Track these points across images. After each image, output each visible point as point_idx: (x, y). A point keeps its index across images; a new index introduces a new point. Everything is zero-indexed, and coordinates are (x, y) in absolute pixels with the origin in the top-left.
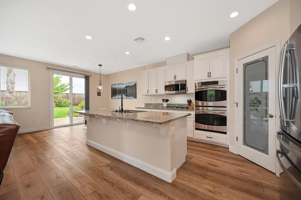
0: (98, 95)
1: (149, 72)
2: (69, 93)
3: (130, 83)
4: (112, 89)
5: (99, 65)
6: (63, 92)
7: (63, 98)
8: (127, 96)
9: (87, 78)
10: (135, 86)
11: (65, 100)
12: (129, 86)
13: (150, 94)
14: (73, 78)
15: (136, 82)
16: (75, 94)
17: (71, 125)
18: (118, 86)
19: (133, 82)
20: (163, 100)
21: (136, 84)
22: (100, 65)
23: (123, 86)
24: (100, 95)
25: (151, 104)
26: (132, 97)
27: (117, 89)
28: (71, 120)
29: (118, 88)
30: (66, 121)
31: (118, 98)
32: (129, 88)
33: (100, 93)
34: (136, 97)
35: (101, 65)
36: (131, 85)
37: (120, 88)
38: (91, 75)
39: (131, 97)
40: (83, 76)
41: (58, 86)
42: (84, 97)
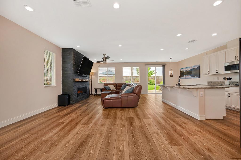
0: (171, 76)
1: (209, 56)
2: (154, 76)
3: (194, 66)
4: (181, 72)
5: (170, 58)
6: (152, 76)
7: (151, 79)
8: (192, 76)
9: (164, 67)
10: (199, 68)
11: (153, 80)
12: (193, 69)
13: (210, 74)
14: (157, 68)
15: (200, 65)
16: (158, 76)
17: (156, 94)
18: (185, 69)
19: (197, 66)
20: (224, 79)
21: (199, 67)
22: (171, 58)
23: (189, 69)
24: (172, 76)
25: (214, 82)
26: (197, 77)
27: (185, 71)
28: (156, 91)
30: (154, 91)
31: (185, 78)
32: (193, 70)
33: (172, 75)
34: (199, 77)
35: (172, 58)
36: (195, 68)
37: (186, 70)
38: (166, 65)
39: (195, 77)
40: (162, 66)
41: (149, 72)
42: (162, 78)
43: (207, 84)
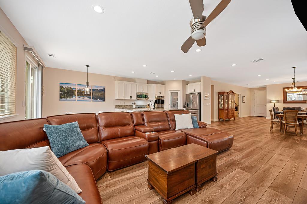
1: (124, 83)
5: (86, 66)
8: (92, 99)
12: (96, 89)
13: (125, 99)
15: (105, 87)
19: (101, 87)
25: (121, 106)
29: (75, 89)
37: (79, 89)
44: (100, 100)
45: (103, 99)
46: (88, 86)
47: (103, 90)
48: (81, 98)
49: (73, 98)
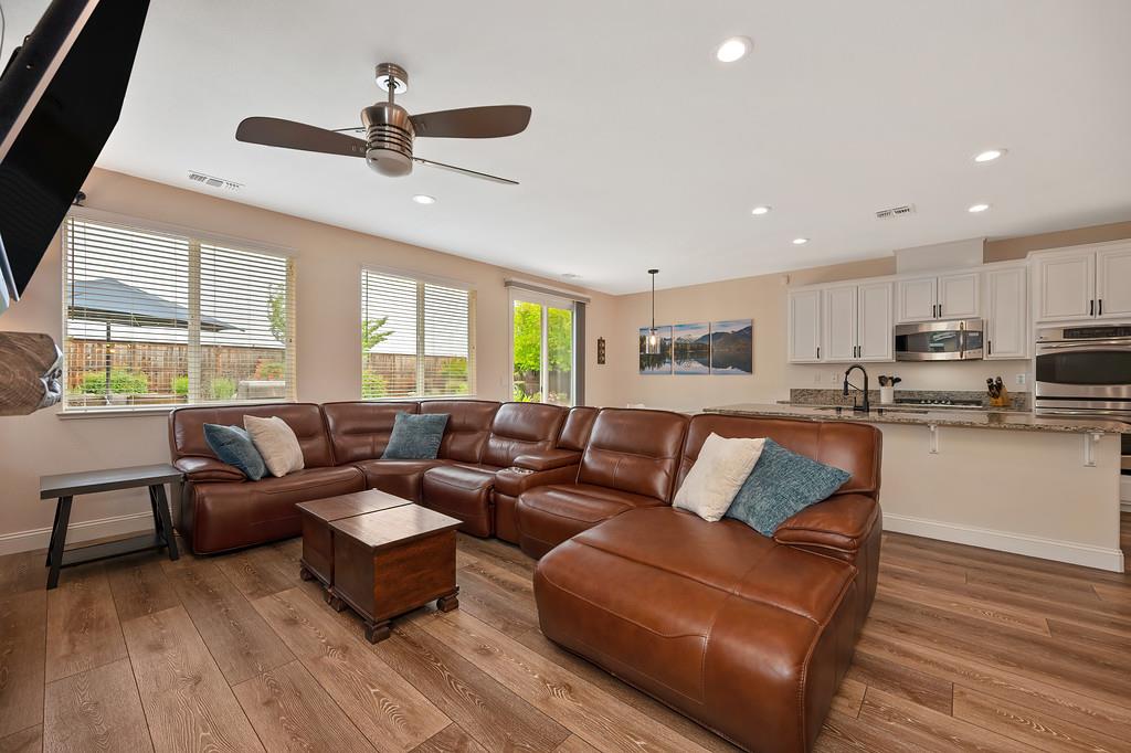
0: (599, 362)
1: (821, 292)
3: (724, 324)
5: (650, 272)
8: (709, 366)
9: (580, 308)
10: (747, 333)
12: (719, 334)
13: (826, 358)
15: (752, 321)
19: (738, 322)
20: (882, 379)
21: (749, 329)
22: (653, 272)
23: (696, 335)
24: (604, 363)
25: (819, 391)
26: (737, 370)
27: (668, 343)
29: (671, 339)
31: (670, 372)
32: (719, 340)
34: (748, 369)
35: (656, 271)
36: (728, 330)
37: (679, 339)
38: (588, 300)
40: (569, 302)
43: (788, 398)
44: (735, 370)
45: (747, 366)
46: (653, 329)
47: (746, 335)
48: (684, 366)
49: (666, 367)
